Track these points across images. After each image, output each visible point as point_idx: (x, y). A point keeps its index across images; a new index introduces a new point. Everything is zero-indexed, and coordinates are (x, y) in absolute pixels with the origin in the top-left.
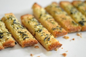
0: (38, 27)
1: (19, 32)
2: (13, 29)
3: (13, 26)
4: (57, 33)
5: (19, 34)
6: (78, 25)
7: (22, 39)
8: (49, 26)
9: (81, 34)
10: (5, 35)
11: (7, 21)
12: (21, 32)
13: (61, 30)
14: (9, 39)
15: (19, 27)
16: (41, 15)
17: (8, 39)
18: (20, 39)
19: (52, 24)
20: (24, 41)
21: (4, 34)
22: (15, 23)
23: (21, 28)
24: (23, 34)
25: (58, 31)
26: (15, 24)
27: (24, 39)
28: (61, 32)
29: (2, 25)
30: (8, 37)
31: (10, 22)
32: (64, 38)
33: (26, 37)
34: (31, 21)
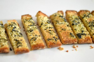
0: (30, 27)
1: (15, 40)
2: (11, 36)
3: (11, 33)
4: (51, 44)
5: (15, 41)
6: (75, 37)
7: (16, 47)
8: (45, 36)
9: (77, 46)
10: (2, 42)
11: (8, 28)
12: (17, 39)
13: (56, 41)
14: (5, 45)
15: (16, 35)
16: (42, 24)
17: (3, 45)
18: (14, 47)
19: (49, 34)
20: (17, 49)
21: (2, 40)
22: (14, 30)
23: (18, 36)
24: (18, 42)
25: (52, 42)
26: (13, 32)
27: (18, 47)
28: (55, 43)
29: (1, 31)
30: (3, 44)
31: (10, 29)
32: (59, 49)
33: (20, 45)
34: (27, 21)
